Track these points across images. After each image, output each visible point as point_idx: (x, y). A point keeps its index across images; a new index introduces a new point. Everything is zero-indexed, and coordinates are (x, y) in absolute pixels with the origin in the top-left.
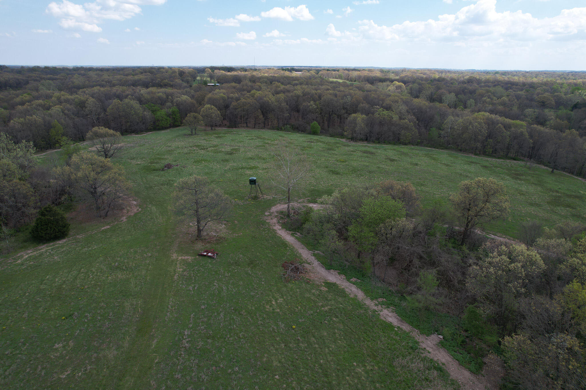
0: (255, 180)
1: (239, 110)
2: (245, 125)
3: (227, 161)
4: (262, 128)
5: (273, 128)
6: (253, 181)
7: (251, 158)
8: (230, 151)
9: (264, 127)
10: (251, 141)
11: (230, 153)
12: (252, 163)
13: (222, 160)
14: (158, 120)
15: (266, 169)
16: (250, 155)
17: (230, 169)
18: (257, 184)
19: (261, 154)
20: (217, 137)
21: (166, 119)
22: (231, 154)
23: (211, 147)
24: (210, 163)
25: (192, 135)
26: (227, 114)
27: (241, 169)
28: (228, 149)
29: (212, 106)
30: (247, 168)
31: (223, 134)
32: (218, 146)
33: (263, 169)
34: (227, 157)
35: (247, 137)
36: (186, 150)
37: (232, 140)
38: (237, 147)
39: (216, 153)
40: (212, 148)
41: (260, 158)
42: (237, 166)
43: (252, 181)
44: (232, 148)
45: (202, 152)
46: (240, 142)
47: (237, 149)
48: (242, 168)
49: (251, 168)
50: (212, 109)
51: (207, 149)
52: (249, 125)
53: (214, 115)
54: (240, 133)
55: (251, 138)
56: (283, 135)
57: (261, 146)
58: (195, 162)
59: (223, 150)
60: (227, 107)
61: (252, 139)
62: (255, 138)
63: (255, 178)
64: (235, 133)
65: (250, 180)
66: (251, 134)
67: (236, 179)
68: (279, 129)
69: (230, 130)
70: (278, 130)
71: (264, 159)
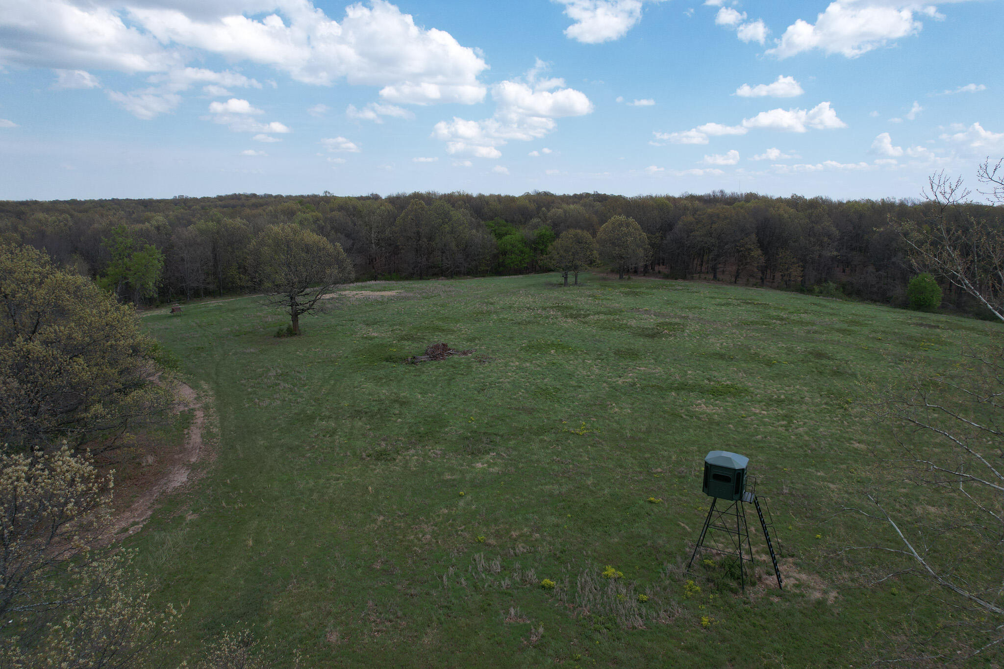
0: (739, 474)
1: (698, 233)
2: (711, 276)
3: (633, 354)
4: (754, 285)
5: (787, 286)
6: (726, 479)
7: (722, 357)
8: (653, 329)
9: (762, 283)
10: (723, 308)
11: (650, 332)
12: (724, 375)
13: (618, 353)
14: (504, 253)
15: (779, 402)
16: (716, 344)
17: (635, 384)
18: (748, 496)
19: (758, 347)
20: (627, 294)
21: (522, 252)
22: (652, 336)
23: (599, 313)
24: (572, 357)
25: (566, 284)
26: (665, 242)
27: (677, 389)
28: (650, 321)
29: (631, 219)
30: (703, 391)
31: (647, 288)
32: (621, 311)
33: (770, 402)
34: (640, 343)
35: (712, 298)
36: (525, 315)
37: (668, 303)
38: (678, 320)
39: (605, 328)
40: (602, 317)
41: (755, 357)
42: (665, 377)
43: (716, 477)
44: (661, 320)
45: (569, 323)
46: (690, 309)
47: (676, 324)
48: (682, 387)
49: (718, 393)
50: (628, 225)
51: (586, 316)
52: (720, 276)
53: (630, 239)
54: (695, 290)
55: (723, 302)
56: (823, 302)
57: (757, 323)
58: (529, 348)
59: (633, 323)
60: (668, 226)
61: (730, 304)
62: (735, 302)
63: (739, 461)
64: (680, 288)
65: (708, 467)
66: (725, 294)
67: (648, 432)
68: (803, 289)
69: (668, 282)
70: (801, 291)
71: (769, 363)
